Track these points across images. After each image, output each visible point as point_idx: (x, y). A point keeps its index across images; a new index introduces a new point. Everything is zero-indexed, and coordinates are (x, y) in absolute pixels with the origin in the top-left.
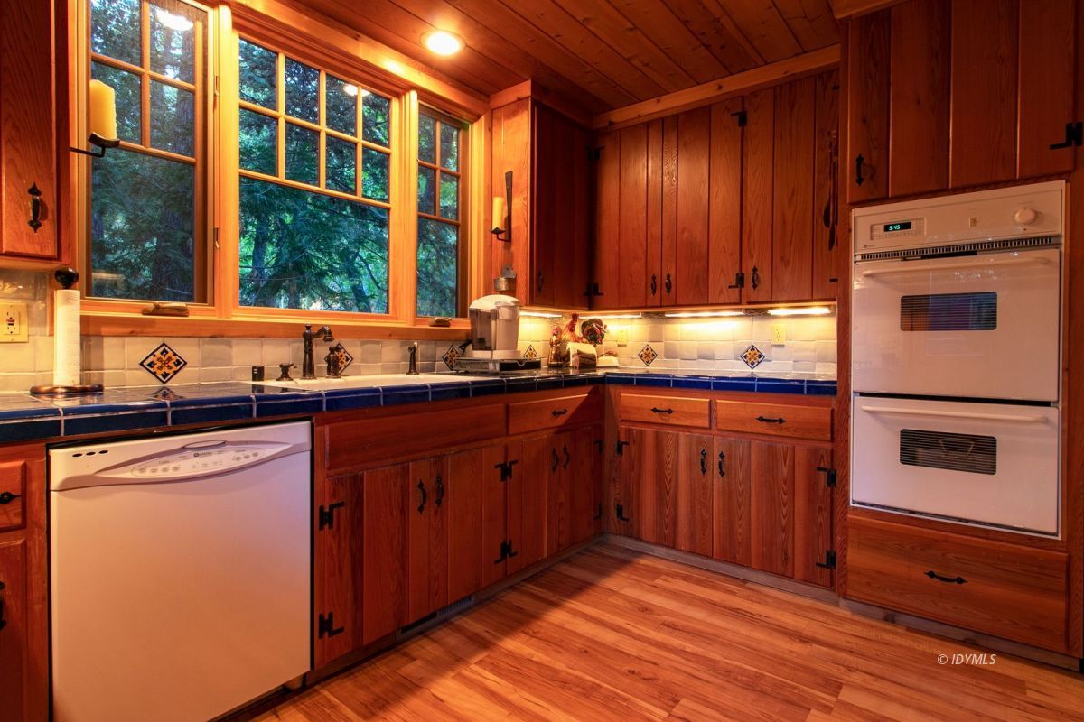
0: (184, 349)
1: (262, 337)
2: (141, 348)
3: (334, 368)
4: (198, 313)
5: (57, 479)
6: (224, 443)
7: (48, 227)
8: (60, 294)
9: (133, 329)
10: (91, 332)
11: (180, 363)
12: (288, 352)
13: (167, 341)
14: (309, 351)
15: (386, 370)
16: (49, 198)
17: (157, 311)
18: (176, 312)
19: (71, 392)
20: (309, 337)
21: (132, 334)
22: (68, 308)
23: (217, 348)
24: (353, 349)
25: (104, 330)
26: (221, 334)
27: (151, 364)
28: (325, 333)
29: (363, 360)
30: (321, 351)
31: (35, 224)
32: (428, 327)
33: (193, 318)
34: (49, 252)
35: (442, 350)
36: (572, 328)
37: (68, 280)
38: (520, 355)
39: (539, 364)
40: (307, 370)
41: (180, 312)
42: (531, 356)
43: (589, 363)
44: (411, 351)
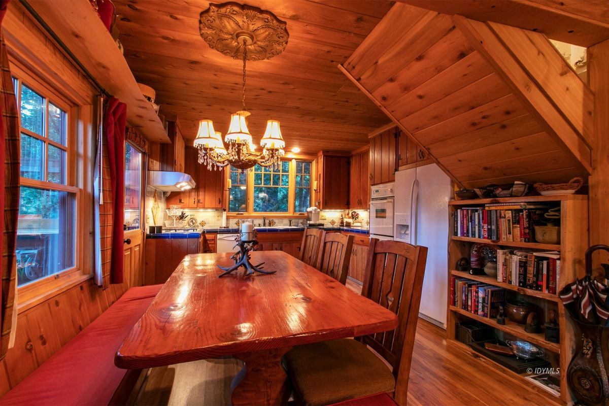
2: (235, 221)
3: (270, 225)
4: (245, 214)
5: (218, 238)
7: (221, 204)
8: (224, 212)
9: (234, 217)
10: (228, 218)
12: (261, 221)
13: (239, 219)
14: (264, 221)
15: (284, 225)
16: (221, 200)
17: (238, 214)
19: (224, 227)
20: (264, 218)
22: (225, 214)
24: (276, 221)
26: (248, 218)
27: (237, 224)
28: (269, 217)
29: (279, 223)
30: (267, 222)
31: (219, 203)
32: (298, 215)
33: (244, 215)
34: (221, 207)
35: (301, 221)
36: (348, 214)
37: (225, 210)
38: (318, 222)
39: (323, 225)
40: (264, 225)
41: (242, 214)
42: (333, 222)
43: (348, 225)
44: (290, 221)
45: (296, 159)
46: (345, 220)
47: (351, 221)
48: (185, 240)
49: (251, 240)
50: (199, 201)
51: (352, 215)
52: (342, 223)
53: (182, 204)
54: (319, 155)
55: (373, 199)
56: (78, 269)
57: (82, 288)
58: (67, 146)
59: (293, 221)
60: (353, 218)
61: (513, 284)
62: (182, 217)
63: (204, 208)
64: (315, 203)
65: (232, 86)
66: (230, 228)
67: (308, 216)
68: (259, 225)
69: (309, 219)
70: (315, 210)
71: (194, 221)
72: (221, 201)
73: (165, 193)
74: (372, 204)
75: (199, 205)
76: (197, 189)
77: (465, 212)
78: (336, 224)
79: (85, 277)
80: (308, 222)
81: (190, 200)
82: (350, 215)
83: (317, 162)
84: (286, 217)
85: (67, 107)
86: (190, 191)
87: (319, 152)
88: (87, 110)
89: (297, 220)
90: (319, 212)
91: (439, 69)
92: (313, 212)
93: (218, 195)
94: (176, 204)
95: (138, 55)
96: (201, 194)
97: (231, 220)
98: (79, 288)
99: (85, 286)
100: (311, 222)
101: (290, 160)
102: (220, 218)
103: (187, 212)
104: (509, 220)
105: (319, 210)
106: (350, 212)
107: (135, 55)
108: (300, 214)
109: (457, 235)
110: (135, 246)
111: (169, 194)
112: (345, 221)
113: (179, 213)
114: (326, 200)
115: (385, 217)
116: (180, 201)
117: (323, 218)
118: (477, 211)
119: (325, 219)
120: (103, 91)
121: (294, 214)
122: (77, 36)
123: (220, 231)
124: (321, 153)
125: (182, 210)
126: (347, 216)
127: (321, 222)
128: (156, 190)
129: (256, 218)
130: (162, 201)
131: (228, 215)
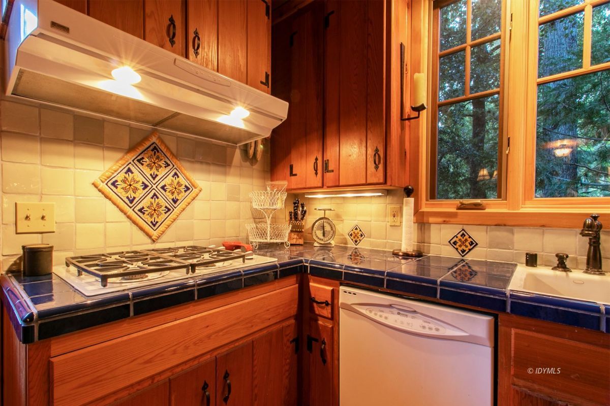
0: (477, 234)
1: (543, 226)
2: (449, 232)
4: (493, 206)
6: (415, 312)
7: (381, 168)
9: (447, 218)
10: (422, 221)
11: (474, 244)
13: (465, 227)
14: (594, 243)
17: (462, 207)
18: (474, 207)
21: (445, 222)
23: (502, 234)
25: (431, 220)
26: (502, 223)
27: (455, 243)
31: (377, 167)
33: (487, 210)
37: (409, 192)
41: (479, 207)
50: (326, 168)
63: (338, 186)
71: (327, 228)
72: (381, 159)
81: (304, 166)
93: (373, 139)
97: (434, 228)
116: (291, 169)
129: (543, 223)
130: (232, 170)
131: (424, 209)
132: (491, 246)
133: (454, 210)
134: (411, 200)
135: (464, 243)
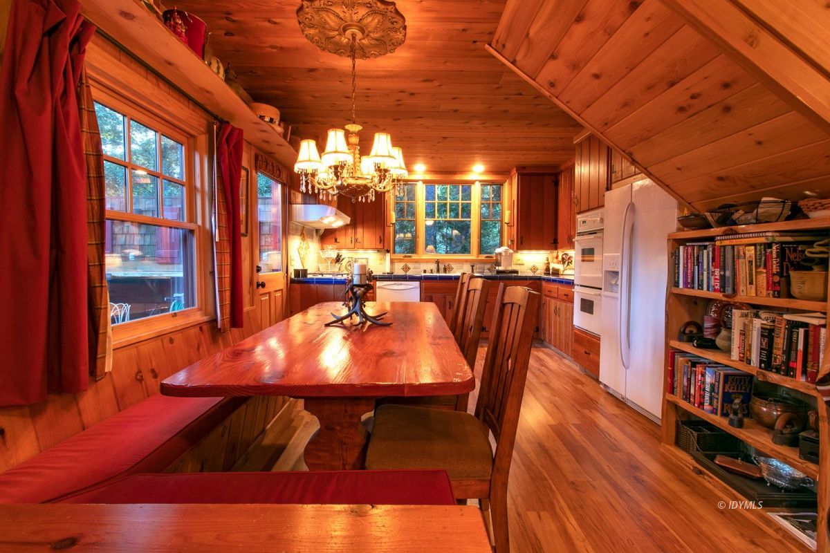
0: (410, 265)
2: (402, 265)
3: (445, 270)
4: (414, 257)
5: (377, 285)
7: (383, 243)
8: (387, 254)
9: (400, 261)
10: (392, 261)
11: (409, 268)
12: (434, 266)
13: (407, 263)
14: (438, 266)
16: (382, 238)
17: (405, 257)
19: (388, 273)
20: (438, 262)
22: (388, 256)
23: (417, 265)
24: (453, 265)
25: (395, 261)
26: (417, 261)
27: (403, 269)
28: (444, 261)
29: (457, 268)
30: (442, 266)
31: (381, 243)
32: (483, 258)
34: (383, 247)
35: (488, 266)
36: (557, 257)
37: (388, 251)
38: (510, 268)
39: (517, 272)
40: (438, 271)
41: (410, 256)
42: (534, 269)
43: (556, 272)
44: (473, 266)
45: (480, 181)
46: (552, 266)
47: (560, 267)
48: (332, 286)
49: (363, 283)
50: (356, 241)
51: (563, 259)
52: (548, 269)
53: (337, 244)
54: (512, 174)
55: (581, 234)
56: (200, 309)
57: (201, 329)
58: (185, 181)
59: (477, 266)
60: (564, 263)
61: (752, 364)
62: (338, 259)
63: (362, 248)
64: (508, 242)
65: (365, 93)
66: (395, 274)
67: (497, 260)
68: (432, 270)
69: (498, 264)
70: (506, 252)
72: (382, 240)
73: (317, 231)
74: (577, 241)
75: (356, 245)
76: (353, 225)
77: (690, 250)
78: (538, 272)
79: (205, 319)
80: (497, 268)
81: (345, 239)
82: (560, 258)
83: (511, 184)
84: (466, 261)
85: (184, 140)
86: (346, 227)
87: (512, 168)
88: (203, 140)
89: (481, 266)
90: (511, 255)
91: (610, 32)
92: (503, 254)
93: (379, 233)
94: (331, 244)
95: (254, 71)
96: (360, 231)
97: (396, 264)
98: (197, 329)
99: (205, 327)
100: (501, 268)
101: (473, 182)
102: (383, 261)
103: (345, 254)
104: (750, 262)
105: (511, 251)
106: (560, 254)
107: (251, 72)
108: (487, 257)
109: (678, 286)
110: (276, 291)
111: (322, 232)
112: (551, 268)
113: (334, 255)
114: (522, 238)
115: (593, 261)
116: (336, 240)
117: (519, 262)
118: (705, 247)
119: (523, 264)
120: (216, 118)
121: (478, 257)
122: (170, 64)
123: (379, 278)
124: (514, 171)
125: (337, 251)
126: (555, 260)
127: (514, 267)
128: (304, 227)
129: (428, 261)
130: (314, 240)
131: (392, 257)
132: (414, 268)
133: (402, 258)
134: (389, 254)
135: (406, 269)
